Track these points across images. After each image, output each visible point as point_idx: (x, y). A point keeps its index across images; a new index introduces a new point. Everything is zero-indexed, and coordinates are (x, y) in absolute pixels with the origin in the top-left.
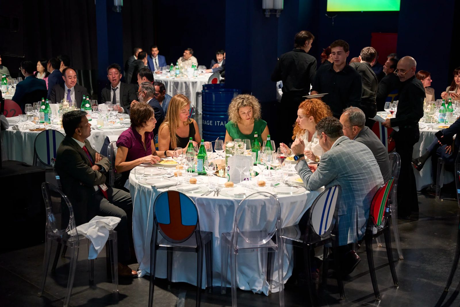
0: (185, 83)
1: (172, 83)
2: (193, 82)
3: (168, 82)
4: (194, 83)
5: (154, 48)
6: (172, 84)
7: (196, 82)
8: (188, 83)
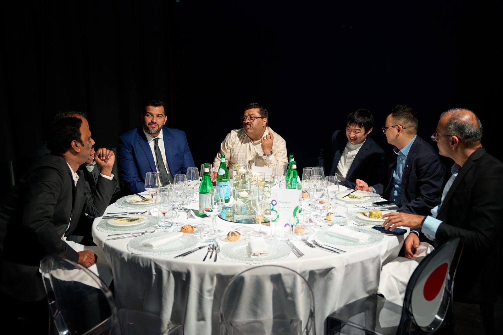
0: (277, 279)
1: (212, 280)
2: (312, 273)
3: (188, 274)
4: (317, 277)
5: (156, 105)
6: (210, 286)
7: (327, 272)
8: (288, 281)
